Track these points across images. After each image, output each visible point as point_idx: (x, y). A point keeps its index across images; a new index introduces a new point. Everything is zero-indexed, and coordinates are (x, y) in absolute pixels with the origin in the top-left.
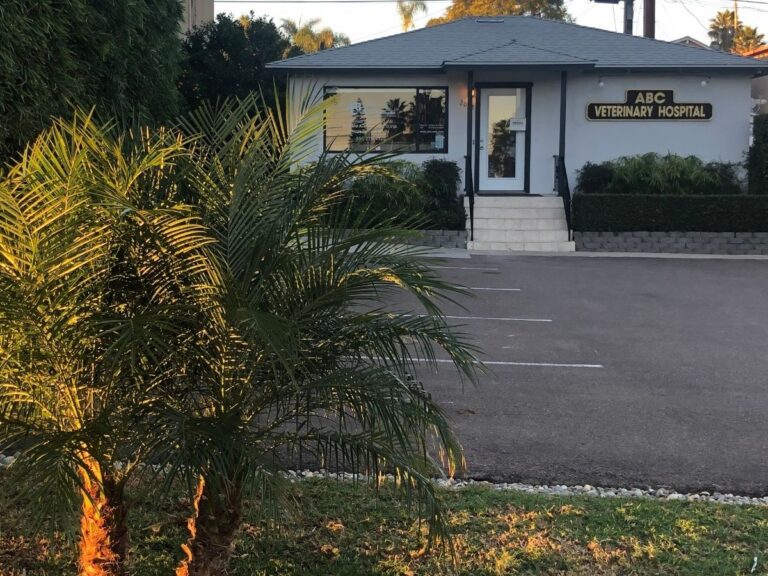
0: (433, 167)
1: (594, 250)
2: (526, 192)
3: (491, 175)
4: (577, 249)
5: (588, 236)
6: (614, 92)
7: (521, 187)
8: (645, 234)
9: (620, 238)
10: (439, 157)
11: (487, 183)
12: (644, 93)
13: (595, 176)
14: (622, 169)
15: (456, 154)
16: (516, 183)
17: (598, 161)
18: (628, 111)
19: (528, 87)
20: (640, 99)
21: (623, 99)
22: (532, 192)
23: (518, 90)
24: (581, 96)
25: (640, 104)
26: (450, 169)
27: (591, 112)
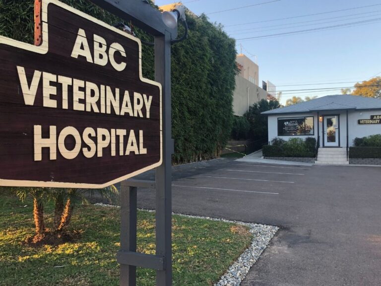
0: (309, 140)
1: (355, 164)
2: (339, 146)
3: (328, 141)
4: (350, 163)
5: (353, 160)
6: (367, 116)
7: (337, 145)
8: (372, 159)
9: (364, 160)
10: (310, 136)
11: (327, 144)
12: (376, 116)
13: (358, 141)
14: (370, 139)
15: (316, 136)
16: (336, 144)
17: (360, 137)
18: (371, 121)
19: (338, 115)
20: (375, 118)
21: (369, 118)
22: (341, 146)
23: (336, 117)
24: (354, 118)
25: (375, 119)
26: (314, 139)
27: (359, 122)
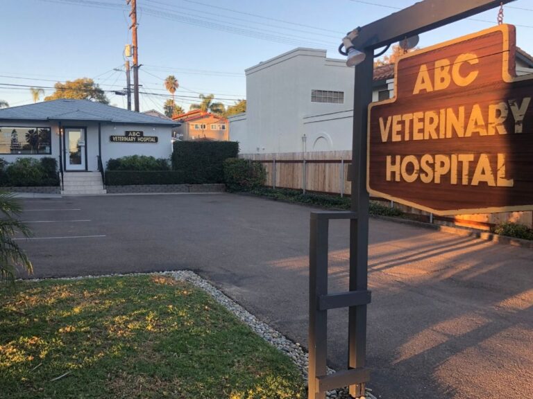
0: (45, 160)
1: (114, 193)
2: (86, 170)
3: (71, 163)
4: (107, 192)
5: (112, 187)
6: (120, 132)
7: (84, 168)
8: (134, 186)
9: (124, 188)
10: (48, 156)
11: (69, 167)
12: (132, 132)
13: (114, 164)
14: (124, 161)
15: (55, 155)
16: (82, 167)
17: (115, 158)
18: (126, 139)
19: (85, 129)
20: (130, 134)
21: (123, 134)
22: (89, 170)
23: (81, 130)
24: (107, 132)
25: (131, 136)
26: (53, 161)
27: (111, 139)
